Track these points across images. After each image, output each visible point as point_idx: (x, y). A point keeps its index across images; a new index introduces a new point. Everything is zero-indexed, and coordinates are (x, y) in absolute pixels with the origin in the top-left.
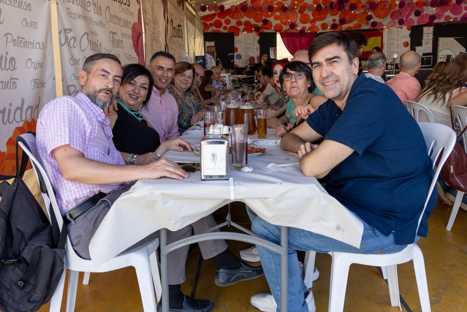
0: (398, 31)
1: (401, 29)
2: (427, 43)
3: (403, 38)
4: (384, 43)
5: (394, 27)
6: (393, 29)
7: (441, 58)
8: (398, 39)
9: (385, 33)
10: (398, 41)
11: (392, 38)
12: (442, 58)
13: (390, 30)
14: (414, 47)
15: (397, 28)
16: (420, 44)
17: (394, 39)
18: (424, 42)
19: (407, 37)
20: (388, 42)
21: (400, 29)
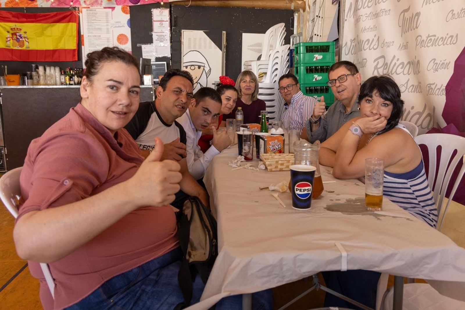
0: (107, 14)
1: (112, 11)
2: (161, 39)
3: (116, 27)
4: (83, 35)
5: (99, 7)
6: (97, 10)
7: (187, 67)
8: (108, 29)
9: (84, 16)
10: (108, 32)
11: (97, 27)
12: (189, 67)
13: (91, 12)
14: (138, 45)
15: (105, 8)
16: (150, 41)
17: (100, 29)
18: (155, 37)
19: (123, 26)
20: (90, 35)
21: (110, 10)
